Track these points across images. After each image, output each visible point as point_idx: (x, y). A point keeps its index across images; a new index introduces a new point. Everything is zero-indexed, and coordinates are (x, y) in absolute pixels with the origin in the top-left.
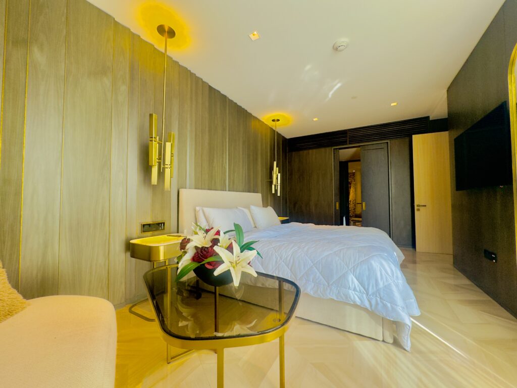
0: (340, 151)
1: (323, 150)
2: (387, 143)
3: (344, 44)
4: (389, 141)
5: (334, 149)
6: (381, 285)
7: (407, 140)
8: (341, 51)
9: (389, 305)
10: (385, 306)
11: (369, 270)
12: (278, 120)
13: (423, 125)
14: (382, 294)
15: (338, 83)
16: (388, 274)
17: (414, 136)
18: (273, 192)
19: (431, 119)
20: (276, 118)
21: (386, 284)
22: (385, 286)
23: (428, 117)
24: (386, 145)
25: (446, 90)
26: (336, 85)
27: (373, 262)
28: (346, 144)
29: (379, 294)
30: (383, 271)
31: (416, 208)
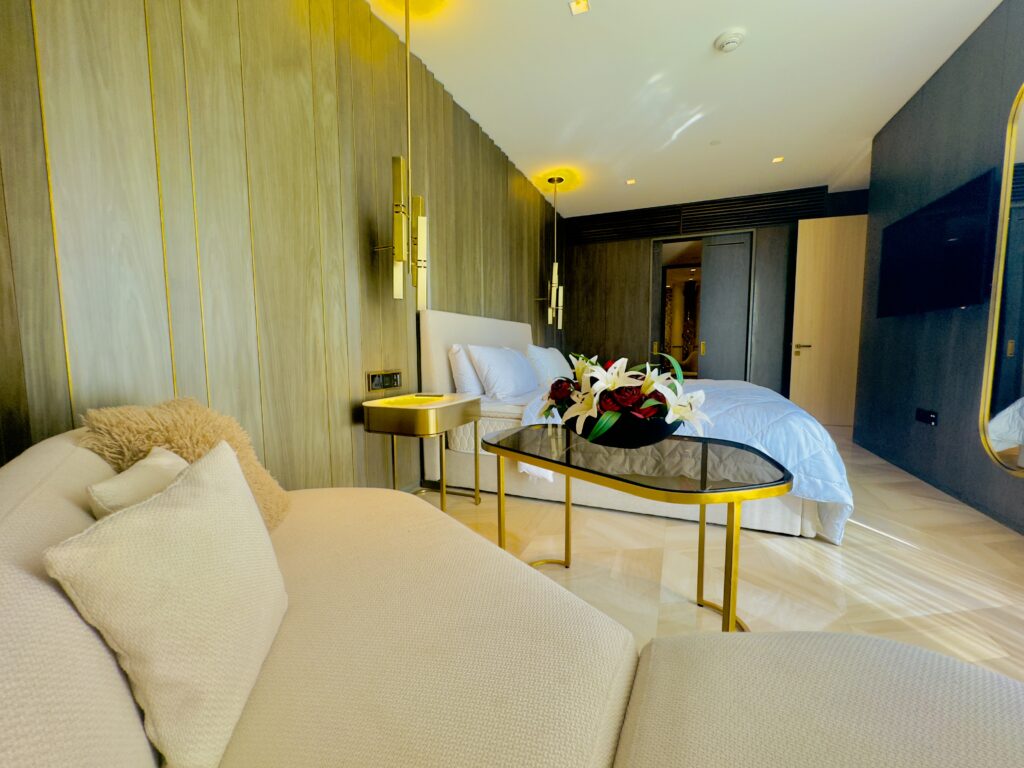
0: (664, 245)
1: (633, 243)
2: (752, 233)
3: (737, 39)
4: (754, 230)
5: (655, 242)
6: (806, 455)
7: (786, 229)
8: (726, 52)
9: (819, 481)
10: (813, 484)
11: (787, 434)
12: (560, 180)
13: (816, 201)
14: (808, 467)
15: (698, 112)
16: (816, 437)
17: (801, 222)
18: (550, 322)
19: (830, 191)
20: (556, 176)
21: (814, 453)
22: (812, 456)
23: (826, 187)
24: (748, 237)
25: (870, 140)
26: (692, 116)
27: (792, 423)
28: (678, 233)
29: (804, 469)
30: (809, 435)
31: (794, 349)
